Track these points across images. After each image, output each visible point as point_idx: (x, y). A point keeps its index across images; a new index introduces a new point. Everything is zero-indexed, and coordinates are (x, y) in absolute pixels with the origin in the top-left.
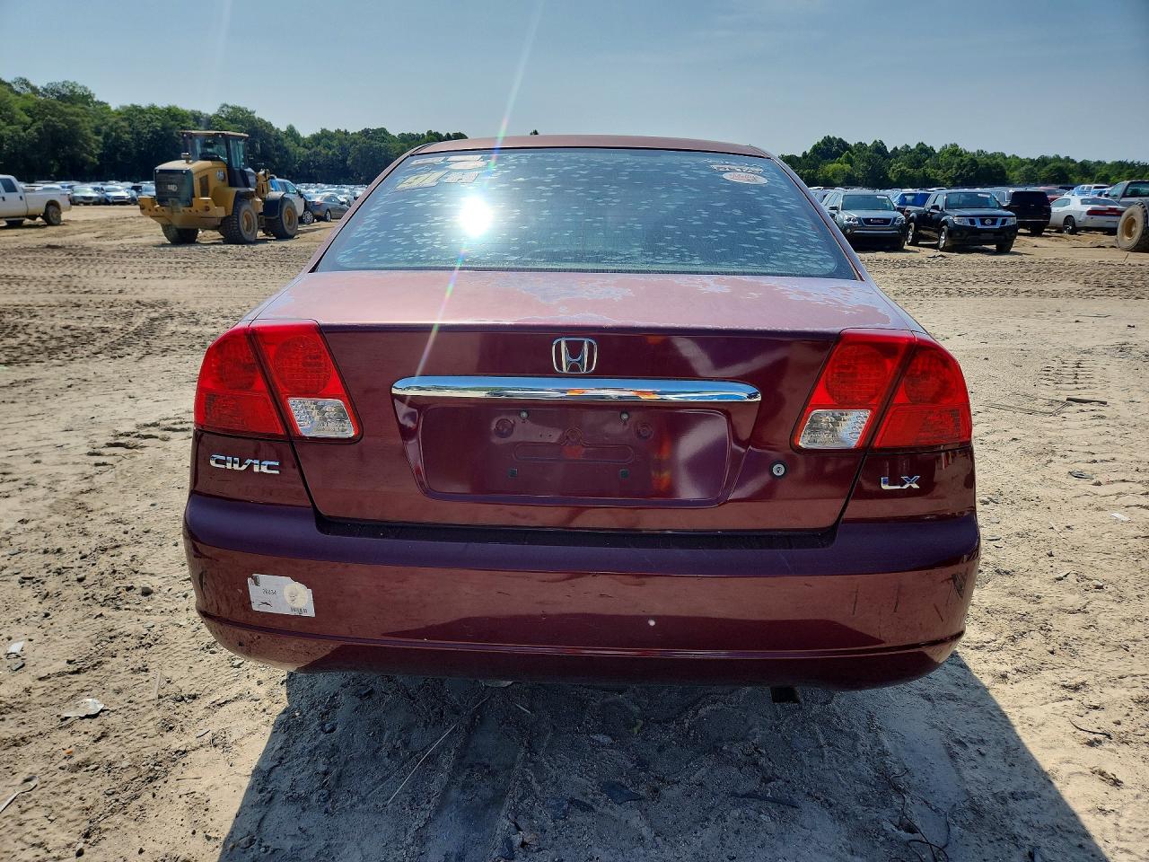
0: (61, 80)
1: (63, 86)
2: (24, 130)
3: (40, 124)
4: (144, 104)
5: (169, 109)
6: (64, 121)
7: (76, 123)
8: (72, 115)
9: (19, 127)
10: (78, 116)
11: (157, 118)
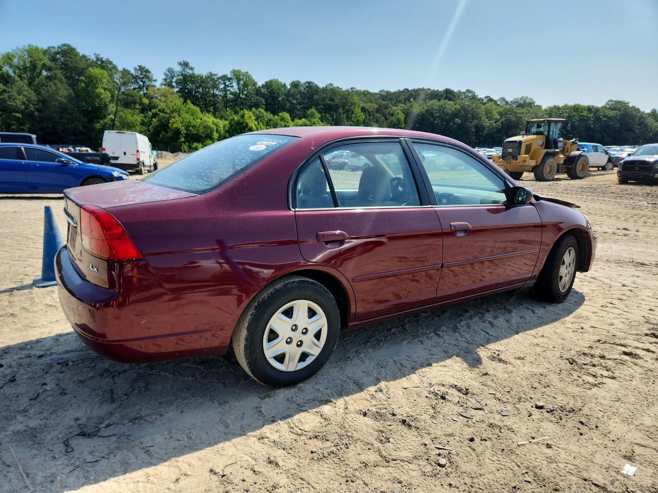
0: (520, 97)
1: (521, 99)
2: (495, 123)
3: (503, 119)
4: (561, 105)
5: (575, 106)
6: (516, 117)
7: (521, 117)
8: (520, 113)
9: (493, 121)
10: (523, 113)
11: (566, 112)
